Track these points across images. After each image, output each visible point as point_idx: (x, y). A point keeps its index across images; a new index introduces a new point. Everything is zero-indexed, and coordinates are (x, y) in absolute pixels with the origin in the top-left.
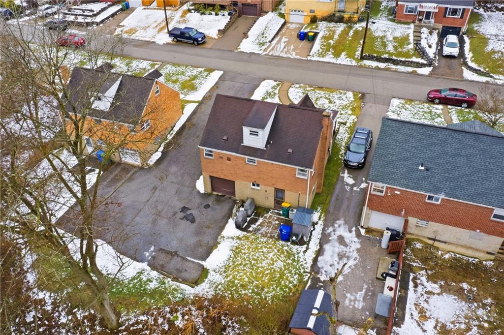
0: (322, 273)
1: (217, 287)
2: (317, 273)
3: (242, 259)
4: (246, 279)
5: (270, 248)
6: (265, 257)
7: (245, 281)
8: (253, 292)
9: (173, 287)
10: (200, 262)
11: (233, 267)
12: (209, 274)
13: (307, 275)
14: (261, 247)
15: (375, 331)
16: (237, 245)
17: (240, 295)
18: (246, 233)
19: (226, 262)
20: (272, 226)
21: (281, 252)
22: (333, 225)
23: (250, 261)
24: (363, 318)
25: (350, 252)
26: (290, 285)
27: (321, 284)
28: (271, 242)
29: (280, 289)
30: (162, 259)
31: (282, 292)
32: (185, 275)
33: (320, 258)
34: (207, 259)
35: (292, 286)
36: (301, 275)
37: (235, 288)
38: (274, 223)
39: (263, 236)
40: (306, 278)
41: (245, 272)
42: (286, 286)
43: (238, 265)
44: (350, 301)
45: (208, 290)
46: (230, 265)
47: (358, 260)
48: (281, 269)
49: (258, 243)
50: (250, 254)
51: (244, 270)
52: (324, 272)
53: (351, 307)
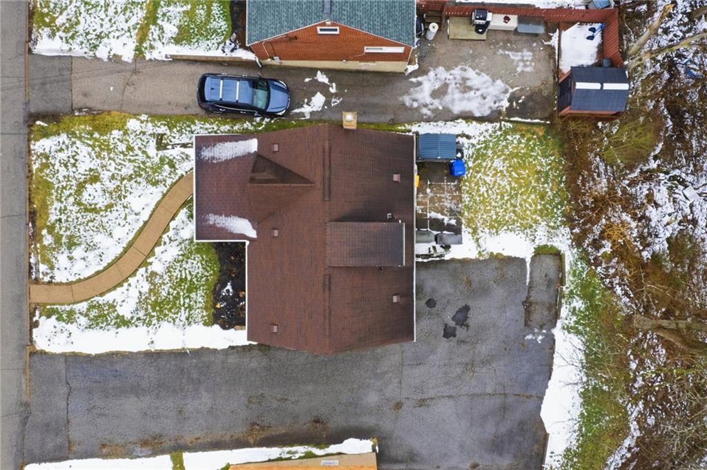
0: (499, 107)
1: (553, 228)
2: (500, 112)
3: (506, 213)
4: (533, 196)
5: (477, 184)
6: (494, 185)
7: (536, 197)
8: (546, 182)
9: (571, 278)
10: (528, 265)
11: (521, 219)
12: (541, 244)
13: (504, 125)
14: (480, 196)
15: (551, 34)
16: (487, 230)
17: (554, 196)
18: (463, 226)
19: (517, 232)
20: (438, 195)
21: (480, 168)
22: (417, 109)
23: (507, 202)
24: (542, 49)
25: (455, 78)
26: (523, 141)
27: (514, 104)
28: (466, 186)
29: (533, 152)
30: (539, 314)
31: (536, 148)
32: (552, 273)
33: (477, 114)
34: (521, 257)
35: (524, 139)
36: (506, 133)
37: (548, 206)
38: (431, 195)
39: (460, 200)
40: (509, 125)
41: (523, 202)
42: (527, 145)
43: (516, 216)
44: (525, 66)
45: (561, 235)
46: (519, 225)
47: (464, 67)
48: (505, 160)
49: (475, 202)
50: (496, 207)
51: (521, 205)
52: (497, 105)
53: (533, 64)
